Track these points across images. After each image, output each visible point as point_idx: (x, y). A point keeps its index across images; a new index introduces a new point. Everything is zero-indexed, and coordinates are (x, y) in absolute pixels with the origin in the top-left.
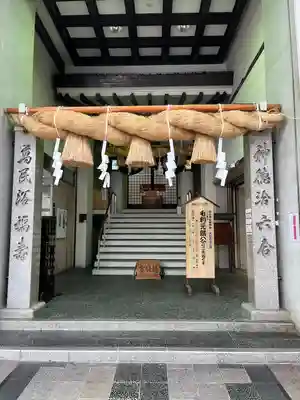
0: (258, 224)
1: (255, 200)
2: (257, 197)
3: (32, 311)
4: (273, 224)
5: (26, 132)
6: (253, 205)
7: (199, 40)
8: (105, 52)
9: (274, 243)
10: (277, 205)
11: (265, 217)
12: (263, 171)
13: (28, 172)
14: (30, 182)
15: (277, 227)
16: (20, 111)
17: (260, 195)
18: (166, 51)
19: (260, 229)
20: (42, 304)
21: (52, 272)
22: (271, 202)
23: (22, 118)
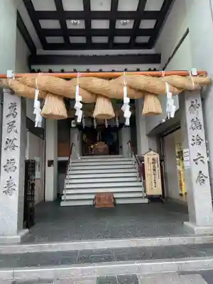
0: (194, 160)
1: (191, 142)
2: (193, 140)
3: (19, 237)
4: (206, 159)
5: (12, 92)
6: (190, 145)
7: (136, 32)
8: (67, 40)
9: (207, 174)
10: (207, 145)
11: (200, 154)
12: (195, 120)
13: (15, 124)
14: (16, 132)
15: (208, 162)
16: (8, 76)
17: (195, 138)
18: (111, 39)
19: (196, 163)
20: (27, 230)
21: (33, 204)
22: (203, 143)
23: (10, 82)
